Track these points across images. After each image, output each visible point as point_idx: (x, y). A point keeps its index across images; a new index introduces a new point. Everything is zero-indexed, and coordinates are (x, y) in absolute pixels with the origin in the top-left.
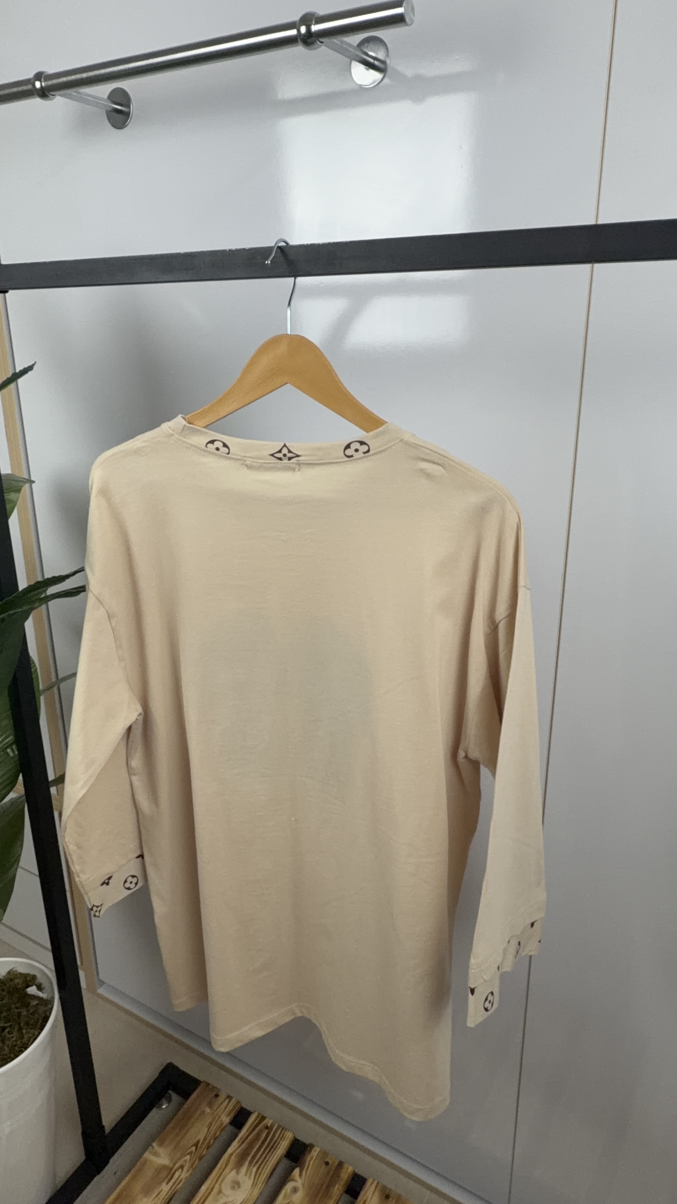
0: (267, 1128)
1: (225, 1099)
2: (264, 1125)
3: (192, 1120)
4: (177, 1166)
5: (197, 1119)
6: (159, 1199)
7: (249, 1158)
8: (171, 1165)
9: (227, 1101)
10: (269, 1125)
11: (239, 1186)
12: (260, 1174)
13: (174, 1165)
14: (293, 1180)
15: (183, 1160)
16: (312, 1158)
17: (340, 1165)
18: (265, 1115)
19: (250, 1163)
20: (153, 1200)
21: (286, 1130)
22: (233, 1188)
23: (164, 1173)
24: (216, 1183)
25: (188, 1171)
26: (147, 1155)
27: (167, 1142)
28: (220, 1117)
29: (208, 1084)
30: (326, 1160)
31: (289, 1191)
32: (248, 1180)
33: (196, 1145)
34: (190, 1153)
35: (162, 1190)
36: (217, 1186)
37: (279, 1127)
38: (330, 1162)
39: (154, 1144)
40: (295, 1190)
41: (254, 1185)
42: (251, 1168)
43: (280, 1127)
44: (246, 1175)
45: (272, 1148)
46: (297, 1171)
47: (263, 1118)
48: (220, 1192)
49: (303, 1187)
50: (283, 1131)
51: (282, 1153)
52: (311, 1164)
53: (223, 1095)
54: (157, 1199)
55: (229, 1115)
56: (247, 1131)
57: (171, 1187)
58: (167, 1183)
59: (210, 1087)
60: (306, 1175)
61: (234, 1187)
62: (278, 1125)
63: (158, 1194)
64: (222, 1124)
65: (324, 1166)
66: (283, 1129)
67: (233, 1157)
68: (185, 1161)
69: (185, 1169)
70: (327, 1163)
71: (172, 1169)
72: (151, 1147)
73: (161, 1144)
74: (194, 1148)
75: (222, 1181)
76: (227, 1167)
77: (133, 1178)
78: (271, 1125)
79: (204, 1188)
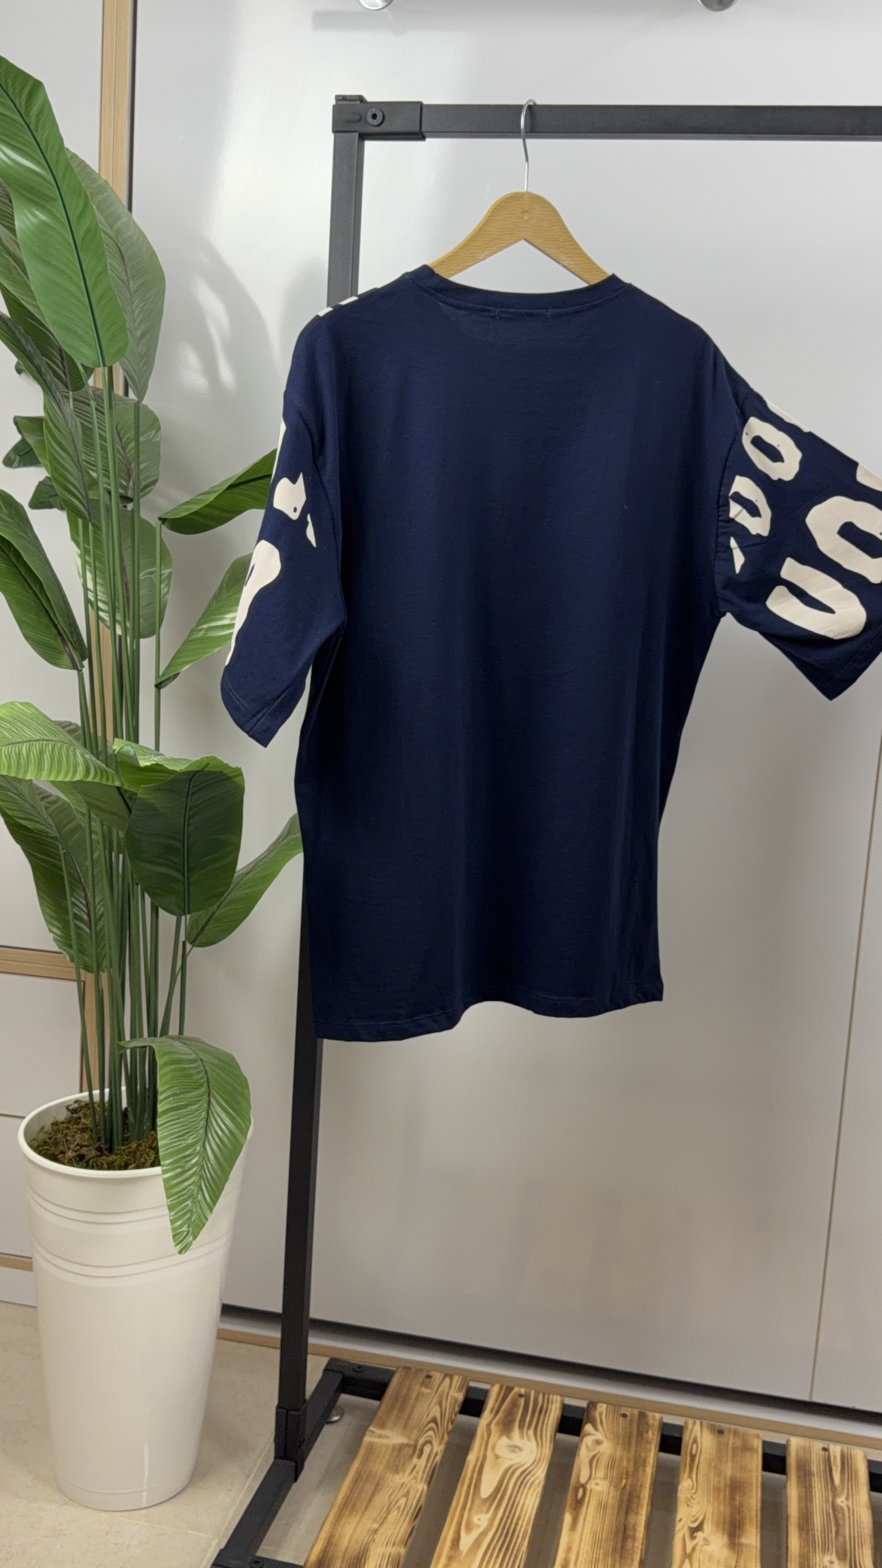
0: (521, 1396)
1: (444, 1379)
2: (515, 1393)
3: (412, 1401)
4: (421, 1441)
5: (417, 1399)
6: (417, 1472)
7: (517, 1424)
8: (412, 1442)
9: (447, 1380)
10: (523, 1391)
11: (520, 1449)
12: (541, 1436)
13: (417, 1442)
14: (589, 1434)
15: (425, 1435)
16: (601, 1414)
17: (642, 1415)
18: (511, 1385)
19: (521, 1427)
20: (410, 1474)
21: (549, 1394)
22: (513, 1452)
23: (408, 1451)
24: (486, 1449)
25: (440, 1444)
26: (367, 1439)
27: (390, 1425)
28: (448, 1394)
29: (409, 1368)
30: (622, 1412)
31: (590, 1444)
32: (527, 1443)
33: (434, 1420)
34: (431, 1429)
35: (415, 1466)
36: (489, 1454)
37: (537, 1393)
38: (628, 1414)
39: (371, 1428)
40: (598, 1442)
41: (539, 1445)
42: (525, 1431)
43: (539, 1392)
44: (522, 1438)
45: (543, 1411)
46: (588, 1428)
47: (510, 1389)
48: (497, 1457)
49: (606, 1438)
50: (546, 1396)
51: (556, 1417)
52: (604, 1417)
53: (437, 1376)
54: (414, 1472)
55: (459, 1390)
56: (496, 1400)
57: (427, 1461)
58: (420, 1457)
59: (413, 1369)
60: (603, 1428)
61: (514, 1450)
62: (535, 1391)
63: (413, 1469)
64: (456, 1400)
65: (621, 1417)
66: (544, 1395)
67: (493, 1426)
68: (430, 1436)
69: (435, 1443)
70: (624, 1416)
71: (415, 1447)
72: (368, 1433)
73: (382, 1426)
74: (432, 1425)
75: (493, 1449)
76: (492, 1435)
77: (366, 1459)
78: (526, 1392)
79: (472, 1458)
